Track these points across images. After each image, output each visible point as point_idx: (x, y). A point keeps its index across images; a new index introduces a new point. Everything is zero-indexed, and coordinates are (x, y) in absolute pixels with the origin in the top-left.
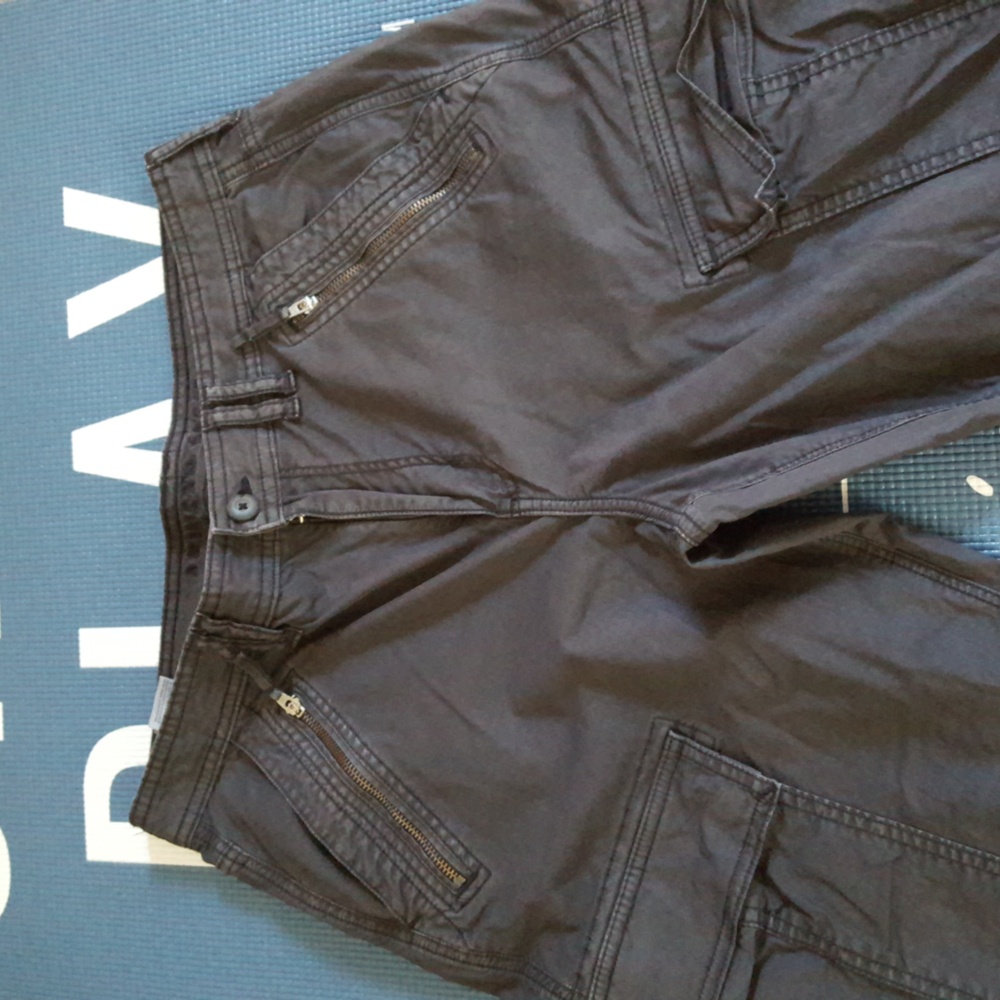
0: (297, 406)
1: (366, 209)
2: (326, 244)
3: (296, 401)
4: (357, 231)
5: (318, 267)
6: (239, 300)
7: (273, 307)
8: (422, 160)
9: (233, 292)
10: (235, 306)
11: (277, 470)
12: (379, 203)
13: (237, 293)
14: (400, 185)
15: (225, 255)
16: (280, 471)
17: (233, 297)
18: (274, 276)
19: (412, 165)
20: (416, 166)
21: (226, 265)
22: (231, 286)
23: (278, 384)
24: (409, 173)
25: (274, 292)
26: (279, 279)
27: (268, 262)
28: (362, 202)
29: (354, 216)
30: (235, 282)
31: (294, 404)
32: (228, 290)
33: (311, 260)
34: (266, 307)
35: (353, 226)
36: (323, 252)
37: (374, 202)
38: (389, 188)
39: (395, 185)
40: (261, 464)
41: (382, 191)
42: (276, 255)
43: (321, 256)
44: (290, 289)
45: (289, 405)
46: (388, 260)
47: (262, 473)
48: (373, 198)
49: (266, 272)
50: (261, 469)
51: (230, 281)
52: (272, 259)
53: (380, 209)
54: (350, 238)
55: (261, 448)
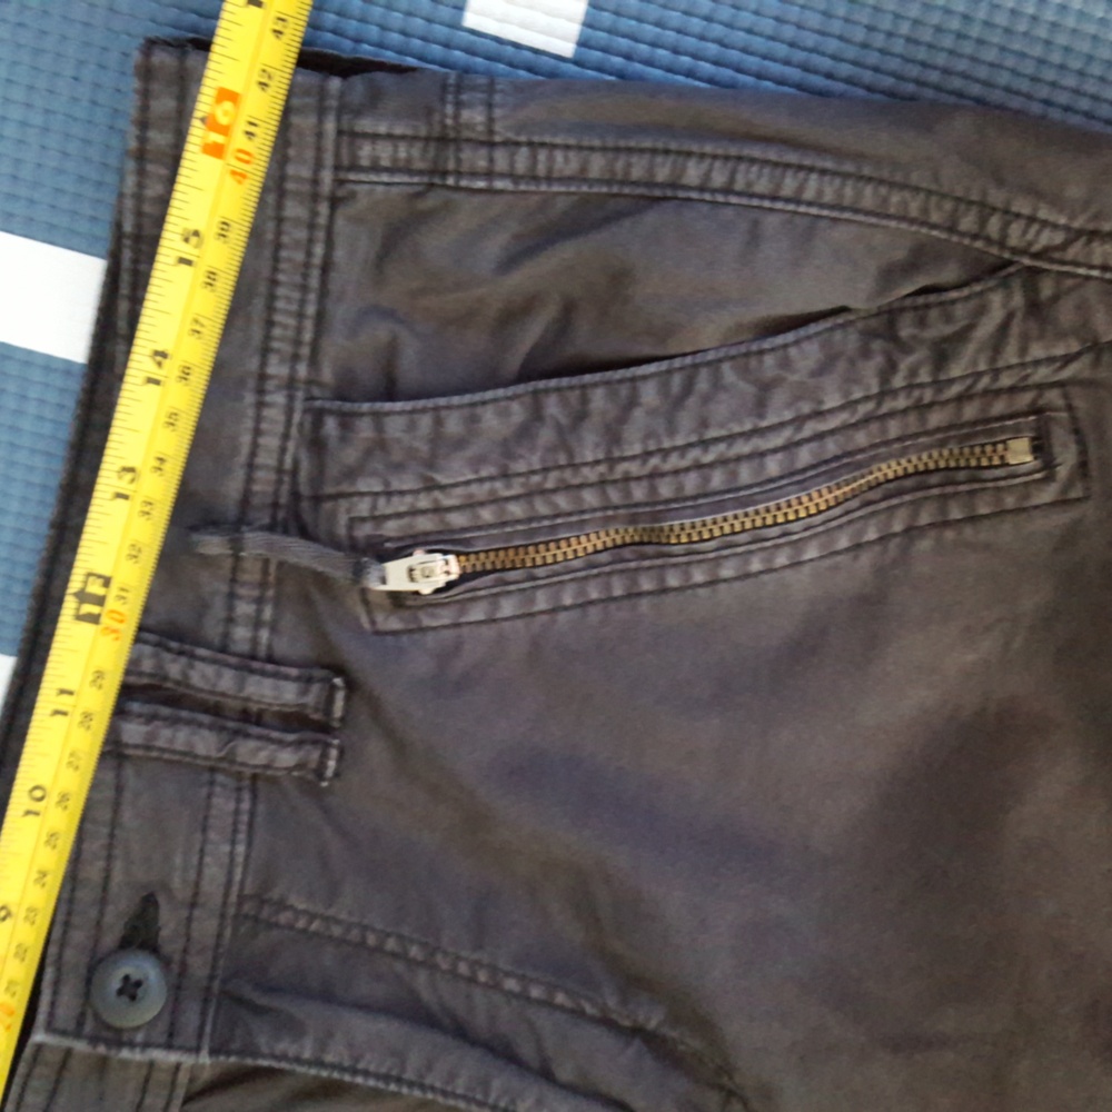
0: (332, 764)
1: (705, 444)
2: (562, 459)
3: (334, 753)
4: (655, 475)
5: (516, 498)
6: (266, 459)
7: (364, 531)
8: (886, 393)
9: (257, 432)
10: (251, 466)
11: (233, 898)
12: (743, 448)
13: (270, 442)
14: (810, 428)
15: (268, 337)
16: (242, 898)
17: (255, 447)
18: (398, 467)
19: (857, 395)
20: (867, 398)
21: (263, 364)
22: (258, 419)
23: (301, 701)
24: (842, 408)
25: (382, 501)
26: (407, 482)
27: (395, 427)
28: (704, 424)
29: (667, 444)
30: (274, 415)
31: (324, 756)
32: (249, 424)
33: (505, 475)
34: (343, 519)
35: (654, 461)
36: (546, 470)
37: (731, 438)
38: (782, 425)
39: (799, 421)
40: (200, 873)
41: (764, 424)
42: (425, 422)
43: (536, 479)
44: (423, 512)
45: (315, 755)
46: (699, 576)
47: (196, 894)
48: (737, 429)
49: (381, 445)
50: (197, 884)
51: (260, 405)
52: (412, 427)
53: (739, 459)
54: (627, 479)
55: (212, 835)
